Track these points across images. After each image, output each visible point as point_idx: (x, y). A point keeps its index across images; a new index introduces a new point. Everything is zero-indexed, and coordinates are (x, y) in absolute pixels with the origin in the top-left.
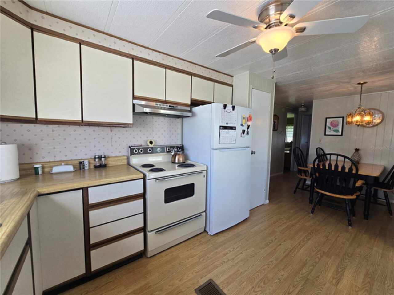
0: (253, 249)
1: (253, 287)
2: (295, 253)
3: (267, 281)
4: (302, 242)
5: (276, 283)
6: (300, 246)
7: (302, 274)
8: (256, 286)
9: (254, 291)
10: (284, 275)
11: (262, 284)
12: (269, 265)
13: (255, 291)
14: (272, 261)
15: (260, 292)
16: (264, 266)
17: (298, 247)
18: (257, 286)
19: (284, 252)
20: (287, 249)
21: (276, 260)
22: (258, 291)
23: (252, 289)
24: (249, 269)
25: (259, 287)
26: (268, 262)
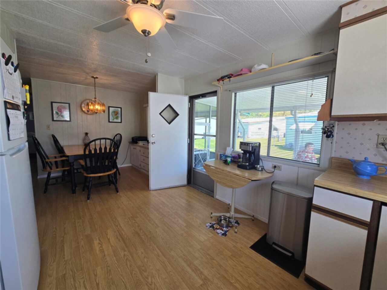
0: (99, 267)
1: (147, 284)
2: (124, 233)
3: (143, 268)
4: (115, 223)
5: (147, 261)
6: (119, 226)
7: (145, 239)
8: (146, 281)
9: (151, 285)
10: (142, 252)
11: (145, 274)
12: (127, 259)
13: (151, 283)
14: (124, 255)
15: (153, 279)
16: (127, 264)
17: (119, 229)
18: (146, 279)
19: (119, 240)
20: (117, 237)
21: (125, 251)
22: (152, 280)
23: (148, 286)
24: (124, 282)
25: (148, 278)
26: (124, 259)
